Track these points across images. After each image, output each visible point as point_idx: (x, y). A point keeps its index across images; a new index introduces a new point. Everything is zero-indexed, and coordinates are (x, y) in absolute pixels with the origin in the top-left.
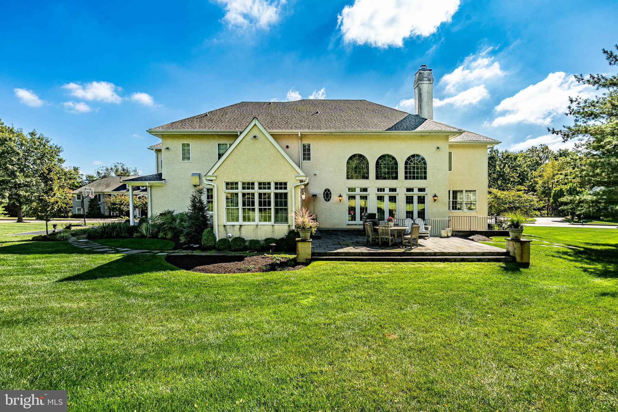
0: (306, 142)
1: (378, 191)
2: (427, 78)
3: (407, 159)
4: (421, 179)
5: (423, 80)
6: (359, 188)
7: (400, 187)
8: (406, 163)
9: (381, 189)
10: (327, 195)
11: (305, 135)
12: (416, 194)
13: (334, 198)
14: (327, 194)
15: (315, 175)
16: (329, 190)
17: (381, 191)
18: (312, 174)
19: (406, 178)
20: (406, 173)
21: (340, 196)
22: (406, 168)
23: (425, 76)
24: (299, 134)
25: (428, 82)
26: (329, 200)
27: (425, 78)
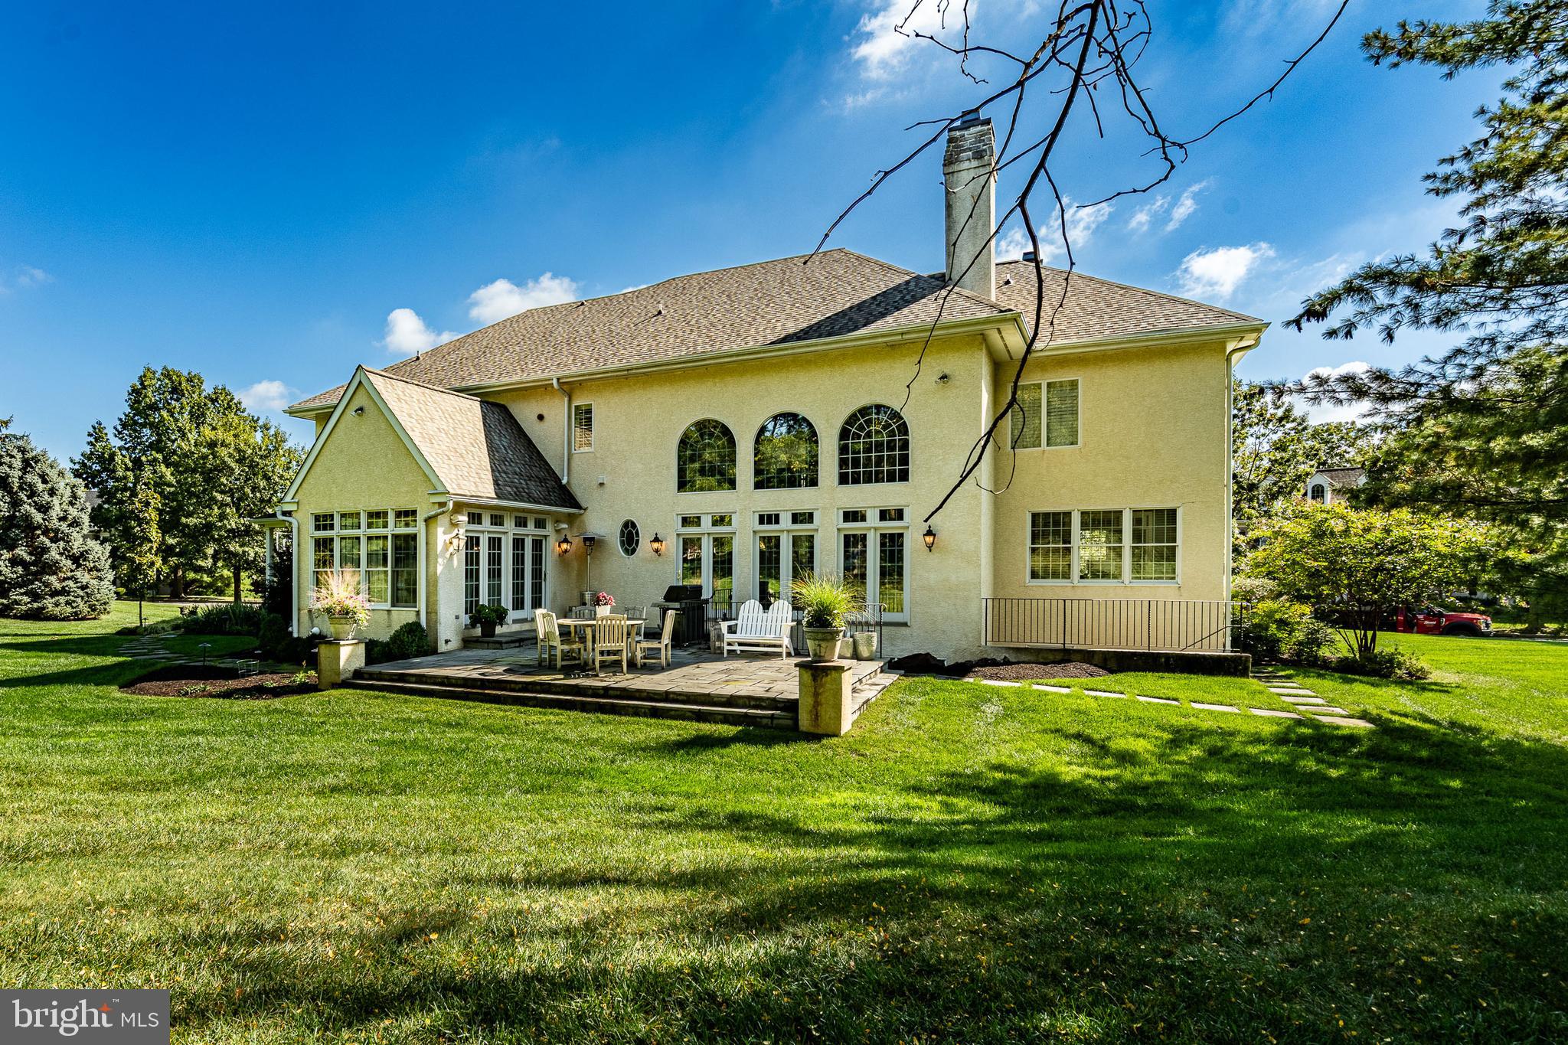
0: (579, 401)
1: (761, 522)
2: (970, 149)
3: (847, 423)
4: (891, 478)
5: (959, 161)
6: (710, 516)
7: (824, 508)
8: (844, 434)
9: (769, 516)
10: (630, 536)
11: (580, 383)
12: (873, 528)
13: (645, 546)
14: (630, 533)
15: (602, 484)
16: (634, 525)
17: (769, 522)
18: (595, 484)
19: (843, 480)
20: (843, 463)
21: (656, 540)
22: (843, 450)
23: (967, 144)
24: (555, 382)
25: (975, 163)
26: (634, 551)
27: (965, 151)
